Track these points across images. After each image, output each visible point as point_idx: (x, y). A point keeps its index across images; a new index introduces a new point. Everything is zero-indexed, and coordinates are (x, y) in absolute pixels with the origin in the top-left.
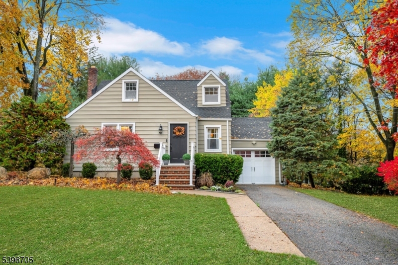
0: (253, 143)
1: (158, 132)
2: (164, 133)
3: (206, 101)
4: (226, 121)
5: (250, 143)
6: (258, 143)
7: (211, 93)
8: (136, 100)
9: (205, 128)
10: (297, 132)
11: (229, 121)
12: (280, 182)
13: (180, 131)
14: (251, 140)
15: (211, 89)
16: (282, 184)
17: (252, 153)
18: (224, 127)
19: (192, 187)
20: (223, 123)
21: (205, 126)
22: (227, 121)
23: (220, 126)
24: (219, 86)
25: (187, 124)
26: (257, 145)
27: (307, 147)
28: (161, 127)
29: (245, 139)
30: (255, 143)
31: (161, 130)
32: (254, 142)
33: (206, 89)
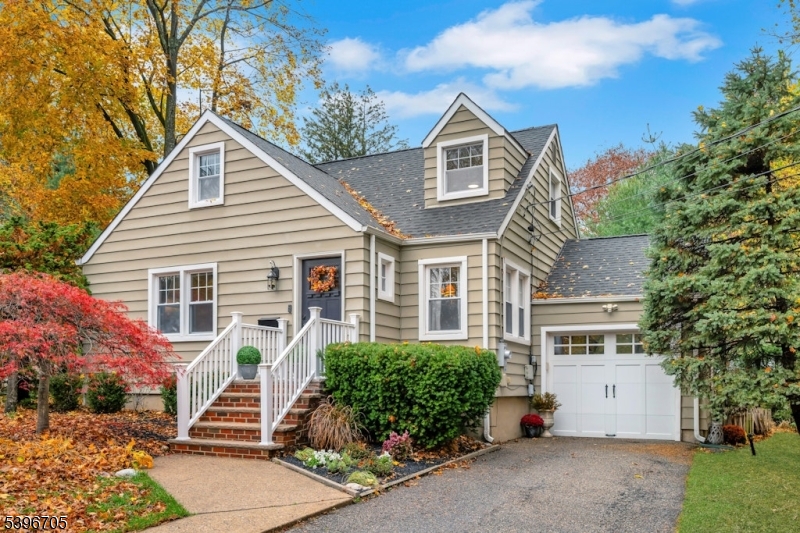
0: (606, 311)
1: (264, 287)
2: (284, 286)
3: (449, 189)
4: (481, 241)
5: (599, 309)
6: (622, 308)
7: (465, 163)
8: (219, 201)
9: (421, 269)
10: (721, 262)
11: (489, 240)
12: (696, 433)
13: (322, 276)
14: (599, 299)
15: (464, 149)
16: (703, 439)
17: (606, 340)
18: (474, 262)
19: (265, 450)
20: (472, 250)
21: (421, 262)
22: (485, 242)
23: (463, 258)
24: (484, 137)
25: (339, 257)
26: (618, 316)
27: (752, 314)
28: (276, 271)
29: (585, 298)
30: (615, 310)
31: (277, 278)
32: (610, 306)
33: (450, 151)
